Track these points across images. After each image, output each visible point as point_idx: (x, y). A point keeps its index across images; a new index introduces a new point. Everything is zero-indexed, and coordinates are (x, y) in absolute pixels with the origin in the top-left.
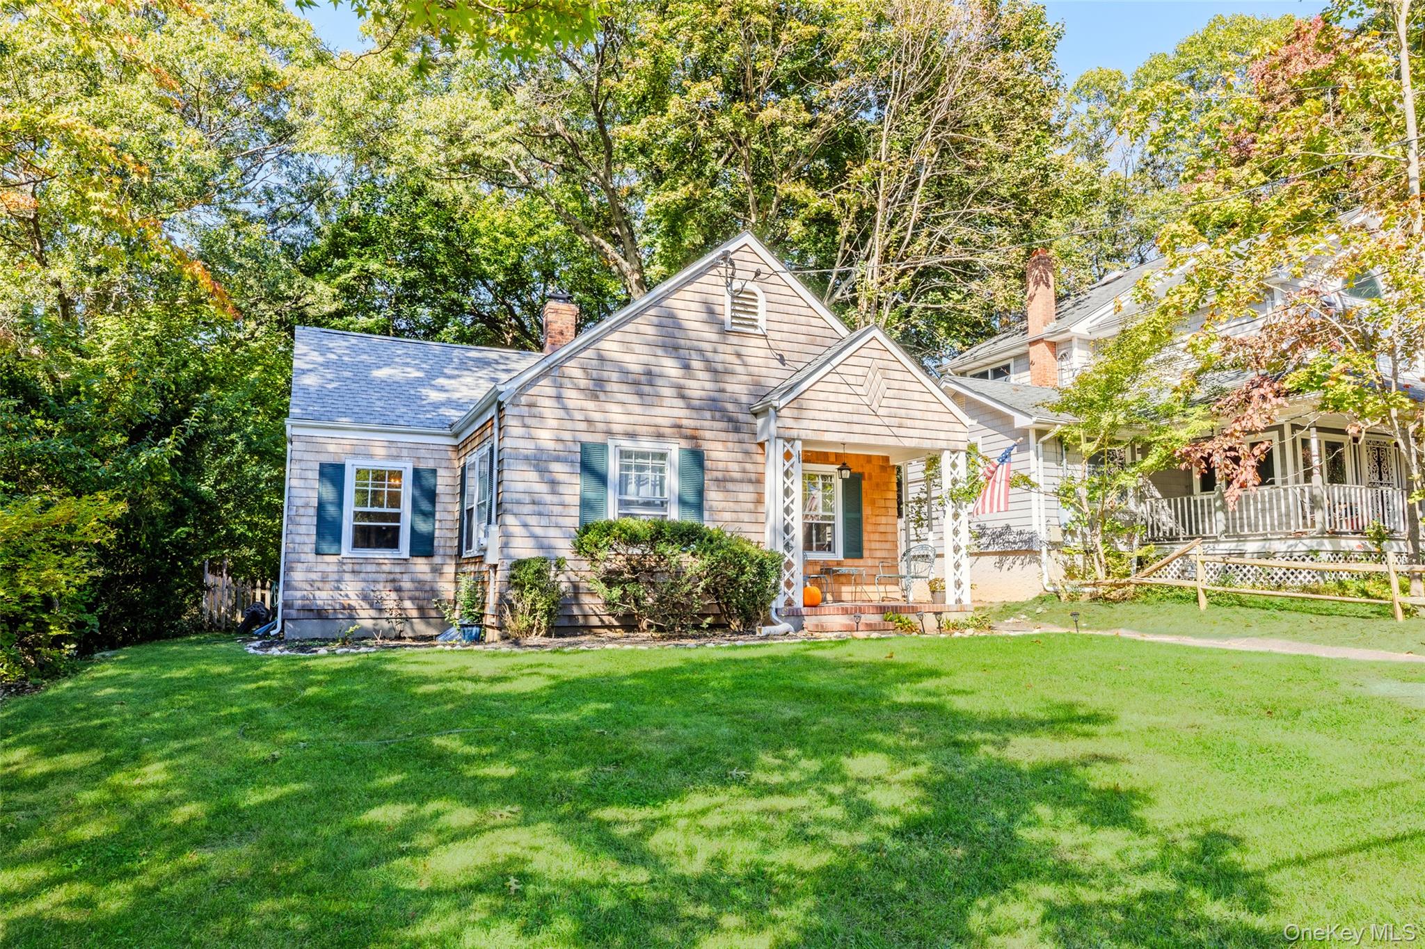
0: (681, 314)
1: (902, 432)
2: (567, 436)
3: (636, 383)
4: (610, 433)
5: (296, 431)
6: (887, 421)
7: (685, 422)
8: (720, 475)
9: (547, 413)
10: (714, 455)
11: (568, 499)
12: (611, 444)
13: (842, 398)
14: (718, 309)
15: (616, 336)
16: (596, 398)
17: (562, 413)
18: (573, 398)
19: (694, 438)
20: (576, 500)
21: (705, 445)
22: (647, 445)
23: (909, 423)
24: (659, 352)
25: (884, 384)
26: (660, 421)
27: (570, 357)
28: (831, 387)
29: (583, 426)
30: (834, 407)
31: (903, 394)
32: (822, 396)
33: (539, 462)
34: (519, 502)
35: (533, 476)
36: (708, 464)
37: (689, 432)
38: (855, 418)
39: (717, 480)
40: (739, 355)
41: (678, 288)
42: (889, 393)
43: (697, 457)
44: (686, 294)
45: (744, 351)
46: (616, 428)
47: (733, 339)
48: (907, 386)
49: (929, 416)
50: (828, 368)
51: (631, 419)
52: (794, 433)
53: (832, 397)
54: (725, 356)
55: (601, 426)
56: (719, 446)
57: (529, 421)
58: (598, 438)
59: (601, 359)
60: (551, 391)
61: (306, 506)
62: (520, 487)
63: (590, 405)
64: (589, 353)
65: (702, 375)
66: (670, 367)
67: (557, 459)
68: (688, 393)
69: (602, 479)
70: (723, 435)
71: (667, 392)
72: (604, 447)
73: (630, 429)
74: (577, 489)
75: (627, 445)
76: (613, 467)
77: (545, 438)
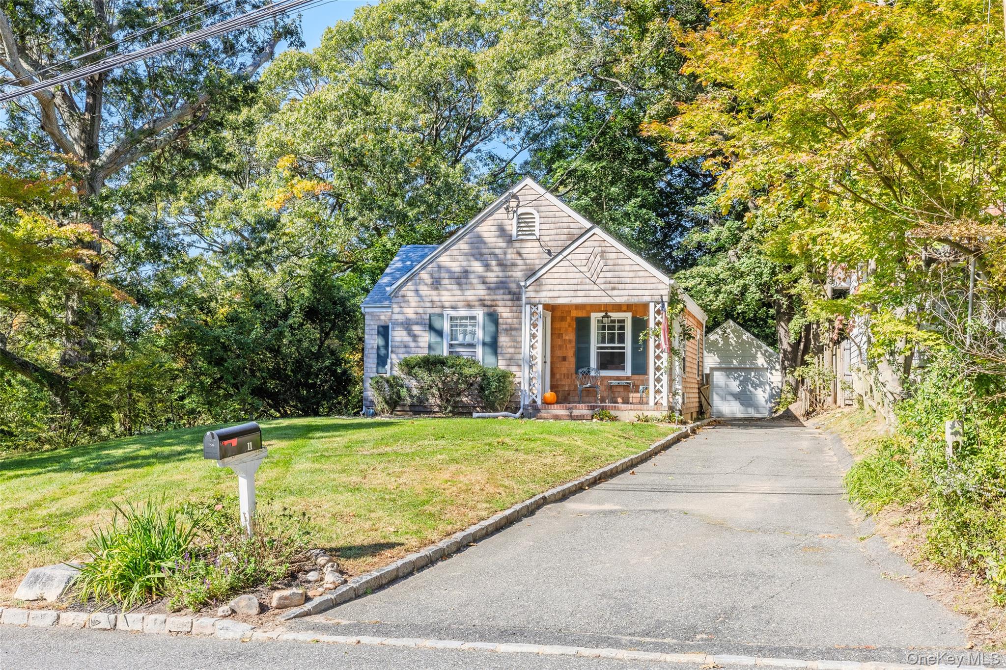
0: (485, 235)
1: (615, 293)
2: (421, 311)
3: (458, 278)
4: (443, 307)
5: (367, 310)
6: (603, 287)
7: (487, 297)
8: (508, 326)
9: (411, 299)
10: (505, 315)
11: (422, 344)
12: (445, 313)
13: (570, 275)
14: (508, 228)
15: (448, 253)
16: (437, 289)
17: (417, 299)
18: (425, 290)
19: (491, 306)
20: (427, 345)
21: (500, 310)
22: (463, 313)
23: (620, 286)
24: (472, 258)
25: (602, 264)
26: (470, 298)
27: (423, 268)
28: (563, 270)
29: (428, 305)
30: (565, 281)
31: (616, 268)
32: (556, 275)
33: (407, 325)
34: (398, 347)
35: (404, 333)
36: (501, 321)
37: (489, 303)
38: (579, 287)
39: (506, 330)
40: (519, 254)
41: (483, 220)
42: (605, 268)
43: (493, 318)
44: (489, 222)
45: (523, 251)
46: (447, 304)
47: (517, 245)
48: (620, 262)
49: (637, 280)
50: (560, 257)
51: (456, 298)
52: (537, 300)
53: (564, 275)
54: (511, 256)
55: (439, 304)
56: (508, 309)
57: (402, 305)
58: (437, 310)
59: (439, 267)
60: (412, 288)
61: (372, 348)
62: (398, 339)
63: (434, 293)
64: (434, 264)
65: (496, 269)
66: (477, 267)
67: (417, 324)
68: (488, 280)
69: (440, 333)
70: (509, 303)
71: (475, 281)
72: (441, 315)
73: (454, 304)
74: (427, 339)
75: (453, 313)
76: (446, 327)
77: (410, 313)
